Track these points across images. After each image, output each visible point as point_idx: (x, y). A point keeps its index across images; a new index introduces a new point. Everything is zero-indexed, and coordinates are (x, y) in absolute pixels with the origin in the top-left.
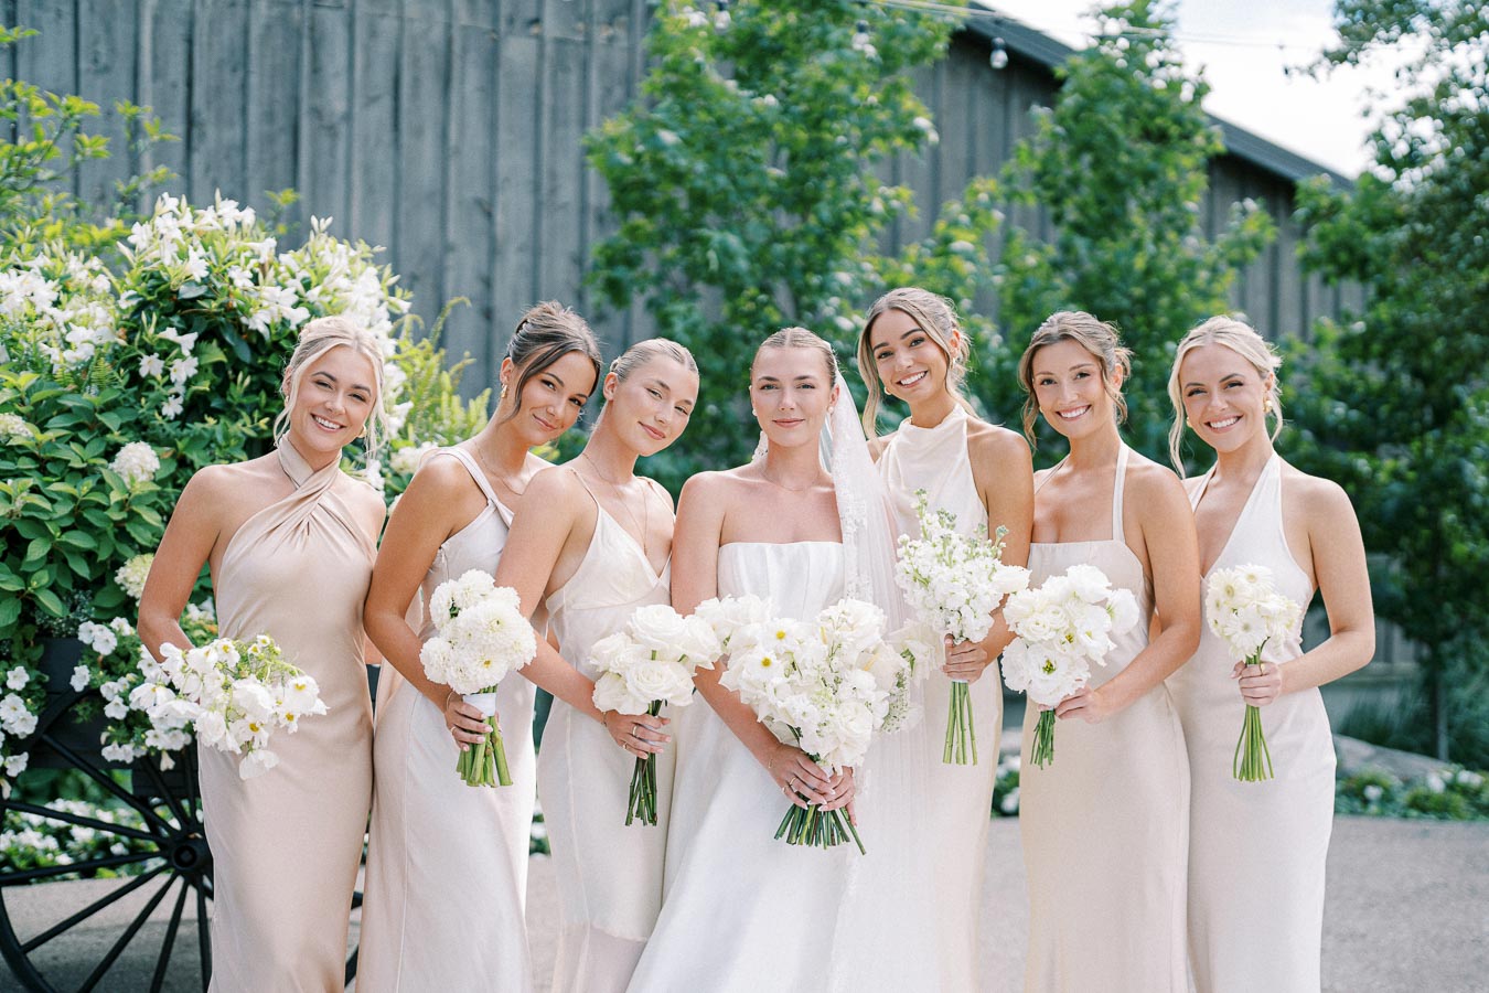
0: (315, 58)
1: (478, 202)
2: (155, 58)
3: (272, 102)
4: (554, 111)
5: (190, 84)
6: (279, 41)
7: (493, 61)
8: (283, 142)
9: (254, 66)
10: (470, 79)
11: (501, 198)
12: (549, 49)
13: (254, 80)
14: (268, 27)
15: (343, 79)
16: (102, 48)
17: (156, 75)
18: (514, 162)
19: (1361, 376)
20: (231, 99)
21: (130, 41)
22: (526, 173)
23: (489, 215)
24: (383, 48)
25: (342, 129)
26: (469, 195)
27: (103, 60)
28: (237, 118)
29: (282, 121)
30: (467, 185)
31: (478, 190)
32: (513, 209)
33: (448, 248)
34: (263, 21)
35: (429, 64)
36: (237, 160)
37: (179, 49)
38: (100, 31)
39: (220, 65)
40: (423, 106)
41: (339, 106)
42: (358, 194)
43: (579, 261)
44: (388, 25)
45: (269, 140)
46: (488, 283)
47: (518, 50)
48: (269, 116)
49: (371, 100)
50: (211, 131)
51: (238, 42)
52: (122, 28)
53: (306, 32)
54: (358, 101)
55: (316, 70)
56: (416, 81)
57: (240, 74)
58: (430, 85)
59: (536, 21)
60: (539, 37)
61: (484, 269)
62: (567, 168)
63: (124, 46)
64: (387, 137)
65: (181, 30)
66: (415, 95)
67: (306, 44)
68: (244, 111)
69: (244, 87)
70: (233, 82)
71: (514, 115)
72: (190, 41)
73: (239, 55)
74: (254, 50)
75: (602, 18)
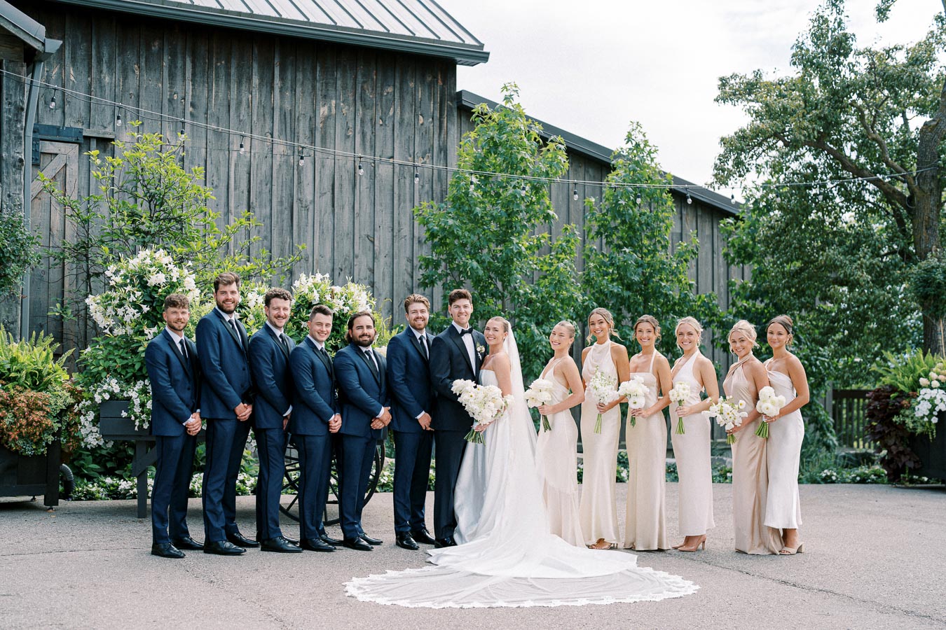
0: (299, 177)
1: (368, 236)
2: (235, 182)
3: (282, 197)
4: (399, 196)
5: (249, 192)
6: (285, 171)
7: (373, 175)
8: (287, 213)
9: (274, 183)
10: (364, 184)
11: (377, 234)
12: (397, 170)
13: (274, 188)
14: (280, 165)
15: (311, 186)
16: (215, 178)
17: (235, 189)
18: (383, 218)
19: (754, 305)
20: (266, 197)
21: (226, 175)
22: (389, 224)
23: (373, 242)
24: (328, 171)
25: (311, 207)
26: (363, 233)
27: (215, 183)
28: (268, 204)
29: (286, 205)
30: (363, 229)
31: (368, 231)
32: (383, 237)
33: (355, 256)
34: (278, 163)
35: (347, 177)
36: (268, 221)
37: (245, 176)
38: (214, 171)
39: (261, 183)
40: (344, 196)
41: (310, 198)
42: (317, 234)
43: (411, 261)
44: (329, 162)
45: (281, 212)
46: (372, 271)
47: (384, 171)
48: (281, 203)
49: (323, 194)
50: (257, 210)
51: (268, 173)
52: (223, 170)
53: (295, 167)
54: (317, 195)
55: (299, 183)
56: (341, 185)
57: (269, 185)
58: (347, 187)
59: (392, 157)
60: (393, 164)
61: (371, 266)
62: (405, 221)
63: (223, 177)
64: (330, 209)
65: (246, 169)
66: (341, 192)
67: (296, 172)
68: (271, 201)
69: (271, 191)
70: (266, 189)
71: (383, 198)
72: (250, 174)
73: (269, 178)
74: (274, 175)
75: (420, 155)
